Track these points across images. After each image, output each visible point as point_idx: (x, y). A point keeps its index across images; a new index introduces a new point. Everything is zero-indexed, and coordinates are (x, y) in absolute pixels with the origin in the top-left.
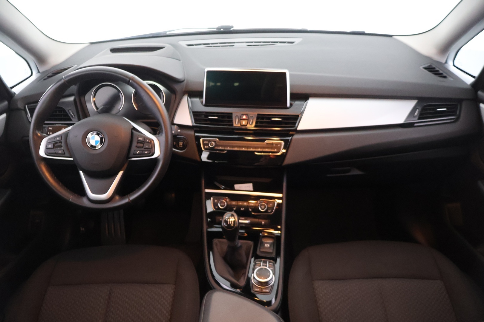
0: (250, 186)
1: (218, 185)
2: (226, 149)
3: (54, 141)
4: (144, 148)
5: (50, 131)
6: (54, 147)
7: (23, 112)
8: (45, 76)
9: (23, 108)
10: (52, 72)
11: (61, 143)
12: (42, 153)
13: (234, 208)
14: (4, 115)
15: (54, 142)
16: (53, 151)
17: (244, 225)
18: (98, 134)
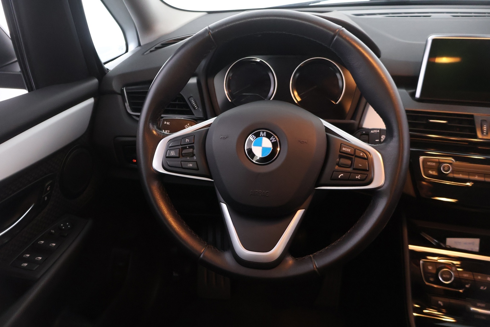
0: (474, 243)
1: (428, 238)
2: (472, 178)
3: (181, 145)
4: (354, 169)
5: (166, 128)
6: (181, 154)
7: (120, 97)
8: (152, 47)
9: (119, 91)
10: (162, 43)
11: (193, 149)
12: (157, 164)
13: (467, 284)
14: (91, 101)
15: (180, 147)
16: (176, 162)
17: (483, 318)
18: (268, 136)
